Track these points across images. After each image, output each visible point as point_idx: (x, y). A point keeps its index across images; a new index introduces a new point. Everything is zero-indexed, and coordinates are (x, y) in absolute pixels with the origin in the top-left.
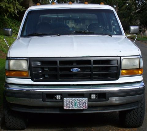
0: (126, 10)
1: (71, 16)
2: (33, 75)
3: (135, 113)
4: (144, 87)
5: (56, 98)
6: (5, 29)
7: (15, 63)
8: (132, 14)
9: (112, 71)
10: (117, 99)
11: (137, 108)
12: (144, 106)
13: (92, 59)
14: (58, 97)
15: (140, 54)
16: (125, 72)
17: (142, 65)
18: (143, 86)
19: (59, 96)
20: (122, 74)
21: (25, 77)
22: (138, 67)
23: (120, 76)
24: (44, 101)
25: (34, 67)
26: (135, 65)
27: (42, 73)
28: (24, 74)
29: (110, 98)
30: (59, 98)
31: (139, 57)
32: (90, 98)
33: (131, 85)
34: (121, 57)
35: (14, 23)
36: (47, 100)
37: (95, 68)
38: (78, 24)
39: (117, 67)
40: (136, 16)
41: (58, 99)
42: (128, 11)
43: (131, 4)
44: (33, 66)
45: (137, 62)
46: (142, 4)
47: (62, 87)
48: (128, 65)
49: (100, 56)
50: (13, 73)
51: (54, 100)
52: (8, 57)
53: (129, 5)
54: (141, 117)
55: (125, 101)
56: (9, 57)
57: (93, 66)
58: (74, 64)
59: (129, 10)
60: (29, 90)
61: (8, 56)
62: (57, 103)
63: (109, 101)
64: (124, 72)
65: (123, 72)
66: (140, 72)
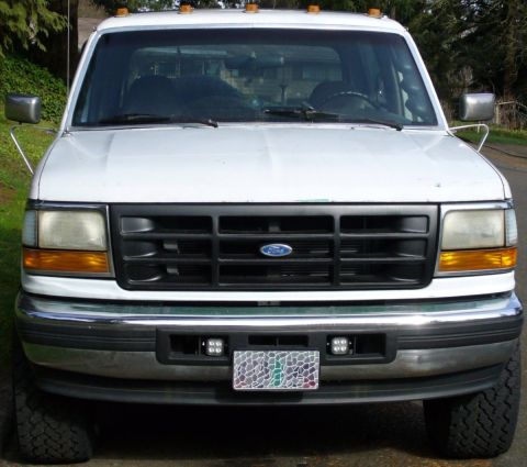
0: (426, 31)
1: (253, 55)
2: (126, 265)
3: (486, 405)
4: (520, 312)
5: (204, 349)
6: (15, 99)
7: (60, 223)
8: (445, 46)
9: (408, 257)
10: (425, 357)
11: (493, 389)
12: (518, 383)
13: (338, 211)
14: (215, 347)
15: (509, 195)
16: (452, 260)
17: (513, 235)
18: (517, 309)
19: (219, 343)
20: (445, 267)
21: (93, 274)
22: (500, 242)
23: (437, 273)
24: (162, 359)
25: (128, 239)
26: (489, 233)
27: (157, 259)
28: (94, 263)
29: (399, 352)
30: (219, 351)
31: (505, 205)
32: (329, 350)
33: (474, 307)
34: (439, 204)
35: (27, 72)
36: (172, 356)
37: (346, 243)
38: (250, 81)
39: (425, 240)
40: (460, 55)
41: (214, 355)
42: (432, 33)
43: (444, 10)
44: (123, 232)
45: (496, 222)
46: (480, 12)
47: (228, 309)
48: (463, 234)
49: (366, 200)
50: (50, 260)
51: (200, 357)
52: (34, 201)
53: (435, 13)
54: (508, 420)
55: (453, 362)
56: (39, 201)
57: (342, 235)
58: (272, 229)
59: (435, 32)
60: (107, 321)
61: (35, 197)
62: (209, 368)
63: (395, 361)
64: (450, 258)
65: (448, 261)
66: (507, 260)
